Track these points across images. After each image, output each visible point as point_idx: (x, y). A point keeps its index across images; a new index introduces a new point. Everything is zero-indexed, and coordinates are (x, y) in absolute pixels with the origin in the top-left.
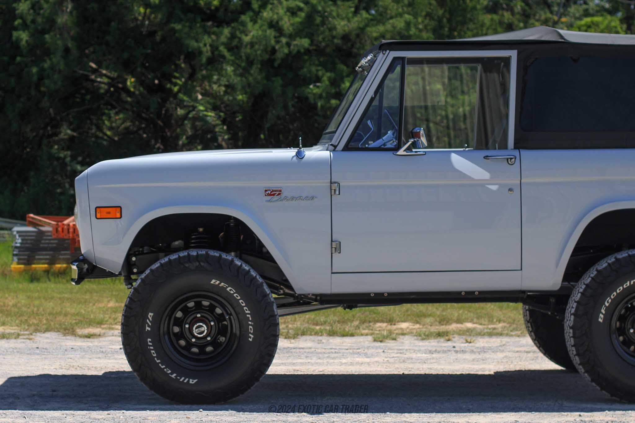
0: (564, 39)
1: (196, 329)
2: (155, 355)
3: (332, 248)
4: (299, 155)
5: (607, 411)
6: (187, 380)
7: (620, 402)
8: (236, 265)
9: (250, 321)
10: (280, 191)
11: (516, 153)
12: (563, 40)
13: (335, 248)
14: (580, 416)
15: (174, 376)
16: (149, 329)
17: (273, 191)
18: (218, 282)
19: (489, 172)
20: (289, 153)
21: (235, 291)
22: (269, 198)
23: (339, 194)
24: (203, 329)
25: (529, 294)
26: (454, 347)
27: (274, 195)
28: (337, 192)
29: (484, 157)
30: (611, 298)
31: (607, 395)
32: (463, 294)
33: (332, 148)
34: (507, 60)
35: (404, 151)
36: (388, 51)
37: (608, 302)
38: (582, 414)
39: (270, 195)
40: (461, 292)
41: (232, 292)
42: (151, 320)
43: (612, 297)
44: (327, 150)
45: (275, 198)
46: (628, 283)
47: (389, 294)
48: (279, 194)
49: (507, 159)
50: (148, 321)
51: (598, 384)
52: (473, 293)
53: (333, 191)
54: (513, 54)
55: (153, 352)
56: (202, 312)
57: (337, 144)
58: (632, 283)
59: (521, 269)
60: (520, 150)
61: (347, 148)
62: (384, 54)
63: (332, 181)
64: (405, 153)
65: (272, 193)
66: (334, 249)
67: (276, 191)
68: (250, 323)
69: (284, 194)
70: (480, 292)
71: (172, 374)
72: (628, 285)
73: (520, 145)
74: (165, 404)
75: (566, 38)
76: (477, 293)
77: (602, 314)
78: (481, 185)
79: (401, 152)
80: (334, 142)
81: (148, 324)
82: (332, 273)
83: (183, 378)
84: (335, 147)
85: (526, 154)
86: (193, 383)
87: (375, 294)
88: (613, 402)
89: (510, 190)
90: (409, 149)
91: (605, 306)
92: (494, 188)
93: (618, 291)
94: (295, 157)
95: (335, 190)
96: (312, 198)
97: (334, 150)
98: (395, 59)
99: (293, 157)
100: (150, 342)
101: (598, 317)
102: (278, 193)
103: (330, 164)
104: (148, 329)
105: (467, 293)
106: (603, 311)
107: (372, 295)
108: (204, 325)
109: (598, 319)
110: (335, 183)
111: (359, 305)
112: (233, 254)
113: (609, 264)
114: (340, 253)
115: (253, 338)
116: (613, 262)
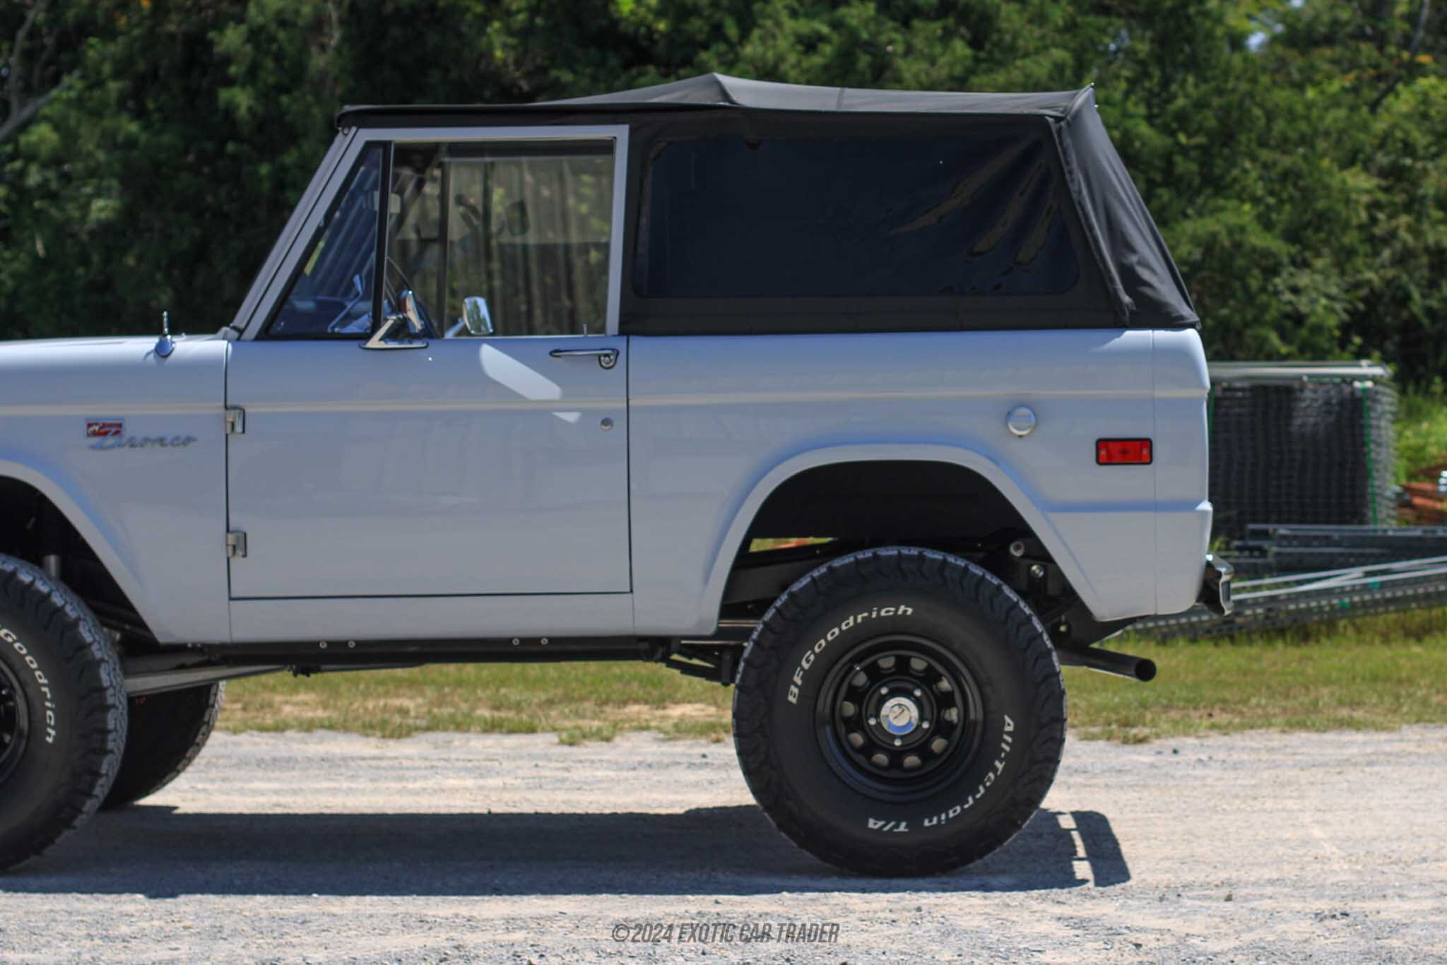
0: (732, 102)
3: (227, 545)
4: (162, 351)
5: (785, 893)
7: (842, 875)
8: (21, 582)
10: (120, 425)
11: (620, 343)
12: (727, 104)
13: (234, 547)
14: (717, 902)
17: (104, 426)
19: (559, 385)
20: (140, 346)
21: (15, 637)
22: (95, 440)
23: (244, 432)
27: (105, 434)
28: (239, 428)
29: (551, 354)
30: (813, 652)
31: (815, 860)
32: (516, 642)
33: (236, 334)
34: (607, 148)
35: (381, 339)
36: (354, 129)
37: (808, 661)
38: (721, 898)
39: (95, 434)
40: (511, 640)
41: (10, 640)
43: (817, 650)
44: (224, 339)
45: (110, 440)
46: (851, 620)
47: (359, 643)
48: (117, 433)
49: (599, 356)
51: (792, 835)
52: (537, 641)
53: (229, 426)
54: (620, 134)
57: (242, 326)
58: (859, 620)
59: (632, 591)
60: (631, 338)
61: (266, 334)
62: (346, 135)
63: (229, 404)
64: (383, 345)
65: (105, 430)
66: (230, 549)
67: (111, 425)
68: (48, 704)
69: (128, 431)
70: (552, 640)
72: (852, 624)
73: (629, 327)
75: (735, 97)
76: (544, 642)
77: (796, 685)
78: (541, 413)
79: (374, 342)
80: (239, 321)
82: (231, 599)
84: (241, 332)
85: (637, 343)
87: (330, 643)
88: (826, 874)
89: (606, 422)
90: (389, 336)
91: (802, 669)
92: (571, 417)
93: (829, 638)
94: (152, 355)
95: (233, 424)
96: (189, 440)
97: (238, 339)
98: (369, 145)
99: (148, 354)
101: (786, 692)
102: (113, 430)
103: (224, 370)
105: (524, 641)
106: (798, 680)
107: (323, 646)
109: (787, 697)
110: (235, 408)
111: (324, 667)
112: (52, 560)
113: (813, 580)
114: (245, 556)
115: (55, 737)
116: (822, 577)
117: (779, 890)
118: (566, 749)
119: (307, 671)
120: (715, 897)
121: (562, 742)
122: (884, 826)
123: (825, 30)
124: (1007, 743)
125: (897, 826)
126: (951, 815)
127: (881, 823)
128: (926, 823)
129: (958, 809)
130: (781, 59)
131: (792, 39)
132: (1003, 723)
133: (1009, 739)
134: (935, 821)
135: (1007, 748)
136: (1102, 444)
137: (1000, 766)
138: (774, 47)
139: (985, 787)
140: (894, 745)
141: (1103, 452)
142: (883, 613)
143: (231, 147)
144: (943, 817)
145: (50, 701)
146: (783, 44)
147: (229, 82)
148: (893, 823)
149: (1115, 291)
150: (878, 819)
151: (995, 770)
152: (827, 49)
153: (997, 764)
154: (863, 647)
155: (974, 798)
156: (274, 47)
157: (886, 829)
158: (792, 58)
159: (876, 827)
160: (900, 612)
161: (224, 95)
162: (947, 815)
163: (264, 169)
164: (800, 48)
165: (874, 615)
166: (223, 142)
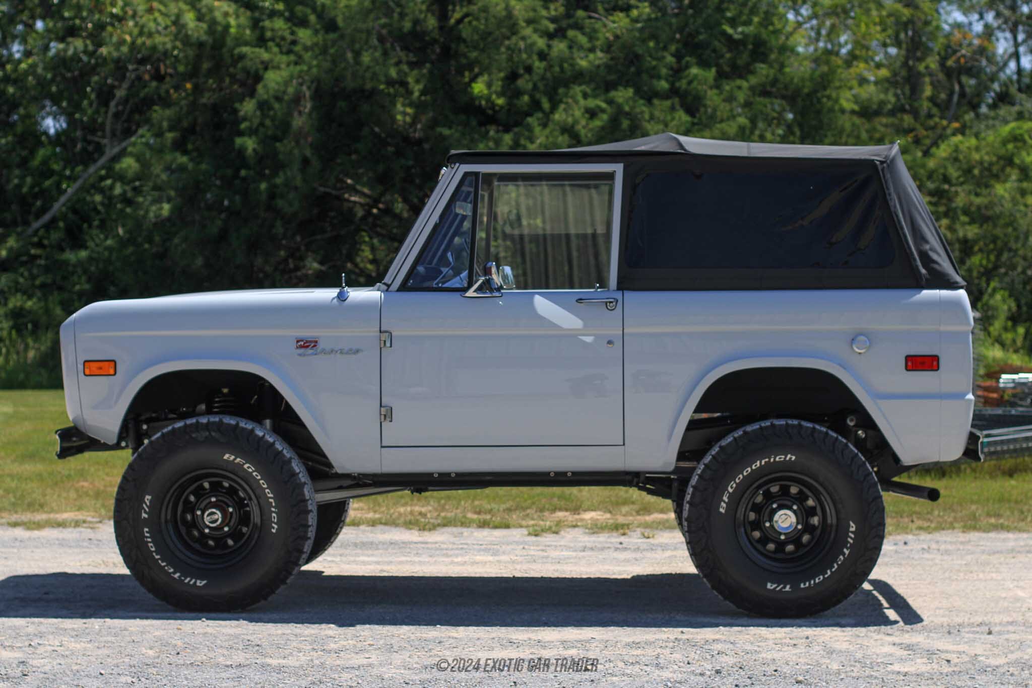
0: (685, 150)
1: (208, 516)
2: (153, 549)
3: (381, 415)
4: (341, 297)
5: (721, 627)
6: (193, 581)
7: (749, 616)
8: (257, 436)
9: (273, 507)
10: (316, 342)
11: (619, 295)
12: (683, 151)
13: (385, 416)
14: (682, 632)
15: (177, 575)
16: (146, 516)
17: (307, 342)
18: (233, 457)
19: (581, 319)
20: (328, 294)
21: (253, 469)
22: (302, 351)
23: (391, 346)
24: (216, 517)
25: (647, 475)
26: (621, 543)
27: (307, 347)
28: (388, 344)
29: (577, 301)
30: (735, 482)
31: (732, 606)
32: (552, 475)
33: (385, 288)
34: (610, 176)
35: (474, 291)
36: (457, 165)
37: (732, 487)
38: (685, 630)
39: (301, 347)
40: (550, 473)
41: (250, 470)
42: (148, 504)
43: (737, 481)
44: (378, 290)
45: (309, 351)
46: (758, 463)
47: (457, 474)
48: (315, 346)
49: (606, 303)
50: (144, 506)
51: (721, 593)
52: (565, 473)
53: (382, 342)
54: (618, 169)
55: (150, 545)
56: (221, 496)
57: (390, 283)
58: (763, 463)
59: (624, 444)
60: (625, 292)
61: (403, 288)
62: (453, 168)
63: (382, 329)
64: (475, 295)
65: (307, 345)
66: (383, 417)
67: (311, 342)
68: (273, 509)
69: (321, 345)
70: (574, 473)
71: (174, 573)
72: (758, 465)
73: (624, 285)
74: (167, 611)
75: (687, 148)
76: (569, 474)
77: (725, 502)
78: (571, 336)
79: (470, 293)
80: (387, 279)
81: (145, 510)
82: (382, 447)
83: (188, 579)
84: (389, 286)
85: (629, 295)
86: (201, 585)
87: (440, 474)
89: (610, 342)
90: (480, 289)
91: (728, 492)
92: (589, 339)
93: (745, 474)
94: (336, 300)
95: (385, 341)
96: (357, 351)
97: (387, 290)
98: (466, 174)
99: (334, 298)
100: (147, 532)
101: (719, 506)
102: (312, 345)
103: (379, 309)
104: (144, 515)
105: (557, 474)
106: (725, 499)
107: (436, 475)
108: (218, 512)
109: (719, 509)
110: (386, 332)
111: (430, 488)
112: (268, 422)
113: (735, 439)
114: (391, 421)
115: (277, 530)
116: (740, 437)
117: (717, 625)
118: (534, 538)
119: (419, 491)
120: (681, 629)
121: (530, 534)
122: (776, 587)
123: (604, 105)
124: (851, 538)
125: (784, 587)
126: (817, 581)
127: (774, 586)
128: (802, 586)
129: (821, 577)
130: (576, 122)
131: (582, 110)
132: (849, 526)
133: (853, 536)
134: (807, 584)
135: (851, 541)
136: (908, 358)
137: (846, 552)
138: (573, 115)
139: (838, 564)
140: (780, 539)
141: (910, 364)
142: (777, 459)
143: (243, 173)
144: (812, 582)
145: (274, 507)
146: (578, 113)
147: (241, 134)
148: (782, 586)
149: (917, 266)
150: (773, 583)
151: (844, 554)
152: (605, 117)
153: (845, 550)
154: (764, 479)
155: (831, 571)
156: (272, 113)
157: (778, 589)
158: (583, 122)
159: (772, 588)
160: (788, 458)
161: (239, 141)
162: (815, 581)
163: (263, 186)
164: (587, 116)
165: (772, 460)
166: (238, 170)
